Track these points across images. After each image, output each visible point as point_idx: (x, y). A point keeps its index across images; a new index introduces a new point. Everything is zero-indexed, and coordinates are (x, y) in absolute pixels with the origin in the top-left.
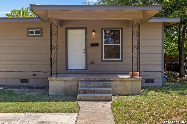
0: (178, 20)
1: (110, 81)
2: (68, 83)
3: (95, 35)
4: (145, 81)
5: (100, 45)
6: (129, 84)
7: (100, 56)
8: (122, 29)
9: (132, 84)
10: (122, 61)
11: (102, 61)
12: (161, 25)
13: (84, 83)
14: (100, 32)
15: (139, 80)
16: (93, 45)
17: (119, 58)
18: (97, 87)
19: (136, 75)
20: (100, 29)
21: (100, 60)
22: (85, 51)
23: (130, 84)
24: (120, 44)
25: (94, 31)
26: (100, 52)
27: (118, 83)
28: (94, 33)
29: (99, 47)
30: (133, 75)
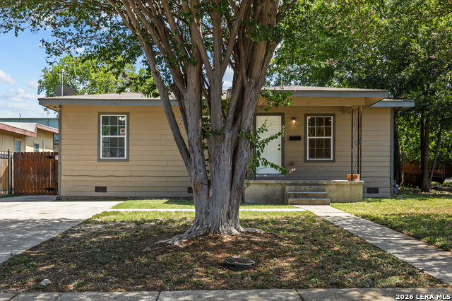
0: (412, 104)
1: (324, 185)
2: (269, 187)
3: (295, 124)
4: (366, 191)
5: (302, 138)
6: (347, 189)
7: (303, 155)
8: (334, 115)
9: (351, 189)
10: (334, 161)
11: (306, 161)
12: (389, 111)
13: (293, 187)
14: (303, 119)
15: (359, 184)
16: (293, 138)
17: (330, 157)
18: (309, 191)
19: (356, 177)
20: (303, 116)
21: (303, 160)
22: (280, 147)
23: (349, 189)
24: (332, 138)
25: (294, 119)
26: (303, 149)
27: (333, 187)
28: (294, 121)
29: (302, 142)
30: (352, 178)
